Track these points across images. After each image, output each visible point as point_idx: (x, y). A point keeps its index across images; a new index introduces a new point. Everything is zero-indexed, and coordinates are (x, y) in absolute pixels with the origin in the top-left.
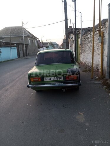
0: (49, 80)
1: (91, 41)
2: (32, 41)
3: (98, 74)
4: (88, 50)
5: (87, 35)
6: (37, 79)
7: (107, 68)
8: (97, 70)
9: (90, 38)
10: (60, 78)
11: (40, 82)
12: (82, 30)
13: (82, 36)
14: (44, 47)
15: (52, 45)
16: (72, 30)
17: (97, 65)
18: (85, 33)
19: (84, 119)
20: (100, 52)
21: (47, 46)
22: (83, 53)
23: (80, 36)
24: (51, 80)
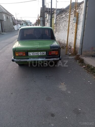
0: (33, 55)
1: (65, 21)
2: (7, 18)
3: (71, 50)
4: (62, 29)
5: (62, 15)
6: (22, 54)
7: (80, 46)
8: (70, 47)
9: (65, 18)
10: (43, 53)
11: (24, 56)
12: (57, 11)
13: (57, 15)
14: (19, 24)
15: (26, 23)
16: (47, 10)
17: (70, 43)
18: (59, 13)
19: (66, 88)
20: (74, 31)
21: (21, 23)
22: (57, 32)
23: (55, 15)
24: (35, 55)
